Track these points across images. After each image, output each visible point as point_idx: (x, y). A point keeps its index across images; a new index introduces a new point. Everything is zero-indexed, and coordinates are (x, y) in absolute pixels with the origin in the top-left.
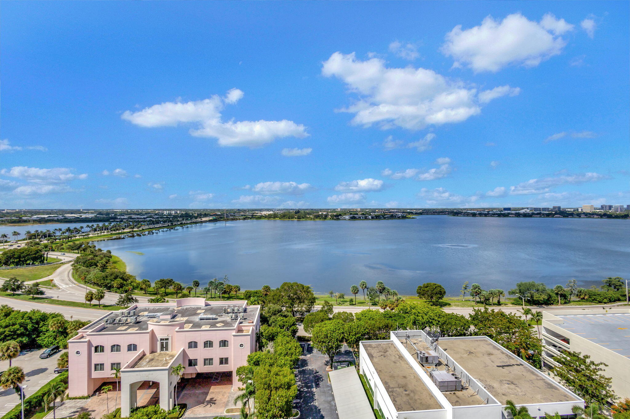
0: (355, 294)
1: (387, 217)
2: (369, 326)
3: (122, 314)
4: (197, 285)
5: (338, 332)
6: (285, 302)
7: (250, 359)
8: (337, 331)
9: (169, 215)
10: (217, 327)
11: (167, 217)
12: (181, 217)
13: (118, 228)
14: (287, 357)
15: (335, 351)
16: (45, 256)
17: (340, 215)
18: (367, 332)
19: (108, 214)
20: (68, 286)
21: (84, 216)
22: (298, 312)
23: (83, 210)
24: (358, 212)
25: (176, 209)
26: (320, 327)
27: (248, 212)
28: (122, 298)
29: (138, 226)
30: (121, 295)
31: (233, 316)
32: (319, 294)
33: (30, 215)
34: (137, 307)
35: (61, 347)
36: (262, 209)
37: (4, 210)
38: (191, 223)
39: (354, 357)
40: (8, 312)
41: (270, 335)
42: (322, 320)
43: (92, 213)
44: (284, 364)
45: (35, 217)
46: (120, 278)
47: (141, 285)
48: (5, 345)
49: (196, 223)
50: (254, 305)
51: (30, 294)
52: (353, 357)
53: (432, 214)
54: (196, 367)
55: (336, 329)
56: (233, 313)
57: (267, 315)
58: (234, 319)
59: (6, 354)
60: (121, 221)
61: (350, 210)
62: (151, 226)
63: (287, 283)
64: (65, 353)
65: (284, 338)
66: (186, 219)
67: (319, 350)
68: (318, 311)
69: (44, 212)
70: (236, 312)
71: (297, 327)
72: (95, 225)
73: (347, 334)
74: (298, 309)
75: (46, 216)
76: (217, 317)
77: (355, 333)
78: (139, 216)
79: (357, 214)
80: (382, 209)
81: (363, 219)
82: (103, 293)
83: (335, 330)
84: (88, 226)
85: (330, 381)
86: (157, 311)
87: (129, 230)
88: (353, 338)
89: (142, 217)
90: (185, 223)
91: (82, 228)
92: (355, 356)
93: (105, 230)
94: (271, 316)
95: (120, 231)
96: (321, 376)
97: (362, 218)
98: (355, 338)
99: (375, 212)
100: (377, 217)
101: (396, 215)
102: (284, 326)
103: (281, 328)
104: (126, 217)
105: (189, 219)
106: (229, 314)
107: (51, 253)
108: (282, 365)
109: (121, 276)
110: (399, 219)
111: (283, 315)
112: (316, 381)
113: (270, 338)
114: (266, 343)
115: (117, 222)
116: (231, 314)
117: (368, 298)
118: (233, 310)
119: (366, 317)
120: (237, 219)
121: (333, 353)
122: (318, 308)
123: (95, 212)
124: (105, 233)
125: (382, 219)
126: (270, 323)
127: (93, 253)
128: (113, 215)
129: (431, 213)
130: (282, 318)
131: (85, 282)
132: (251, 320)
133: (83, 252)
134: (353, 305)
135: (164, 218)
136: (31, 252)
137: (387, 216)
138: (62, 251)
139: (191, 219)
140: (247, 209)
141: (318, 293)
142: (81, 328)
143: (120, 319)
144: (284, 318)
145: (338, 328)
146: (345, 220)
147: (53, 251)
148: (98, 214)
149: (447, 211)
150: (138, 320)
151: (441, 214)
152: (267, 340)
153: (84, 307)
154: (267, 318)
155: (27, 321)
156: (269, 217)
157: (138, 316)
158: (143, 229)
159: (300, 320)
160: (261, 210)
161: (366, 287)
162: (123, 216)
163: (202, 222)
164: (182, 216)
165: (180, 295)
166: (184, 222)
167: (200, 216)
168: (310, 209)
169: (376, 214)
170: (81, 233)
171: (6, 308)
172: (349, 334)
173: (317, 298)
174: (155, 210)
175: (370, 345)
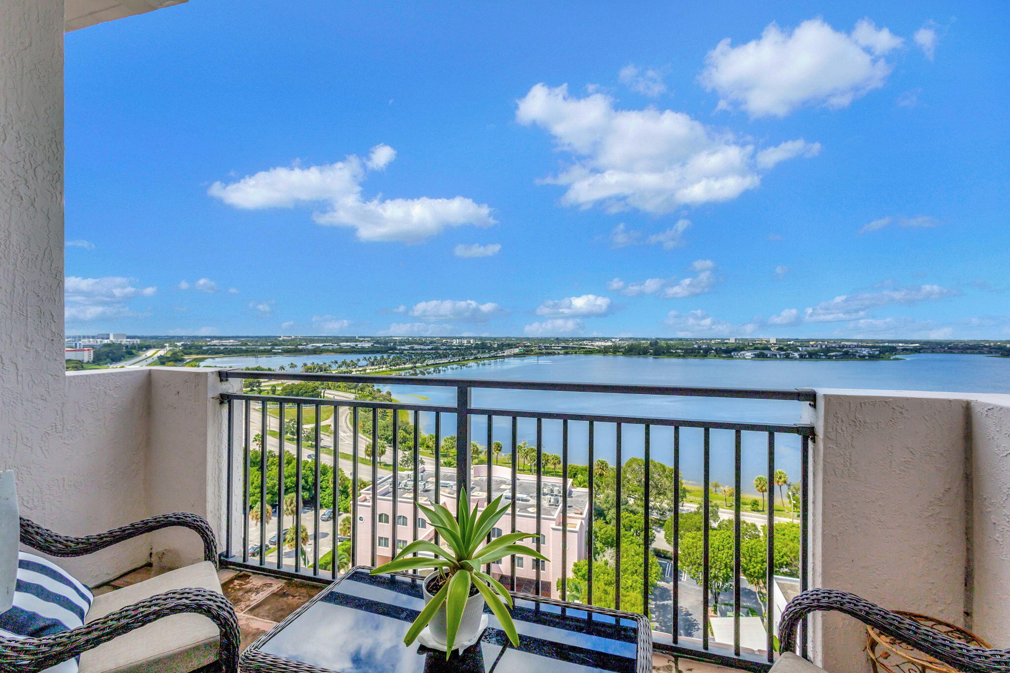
0: (763, 492)
1: (833, 356)
2: (791, 553)
3: (408, 477)
4: (499, 448)
5: (728, 553)
6: (633, 489)
7: (576, 568)
8: (726, 551)
9: (460, 346)
10: (529, 512)
11: (457, 349)
12: (475, 348)
13: (399, 362)
14: (637, 577)
15: (723, 584)
16: (322, 394)
17: (735, 350)
18: (787, 562)
19: (386, 343)
20: (346, 435)
21: (360, 345)
22: (656, 509)
23: (359, 337)
24: (771, 344)
25: (469, 338)
26: (693, 538)
27: (572, 342)
28: (405, 457)
29: (422, 360)
30: (405, 452)
31: (552, 500)
32: (693, 484)
33: (305, 343)
34: (424, 471)
35: (342, 509)
36: (594, 338)
37: (280, 337)
38: (489, 357)
39: (759, 601)
40: (290, 459)
41: (609, 538)
42: (697, 528)
43: (368, 341)
44: (631, 586)
45: (310, 346)
46: (402, 429)
47: (427, 442)
48: (289, 498)
49: (495, 357)
50: (583, 487)
51: (308, 441)
52: (757, 602)
53: (945, 352)
54: (500, 565)
55: (723, 546)
56: (552, 495)
57: (604, 506)
58: (553, 505)
59: (289, 508)
60: (402, 353)
61: (755, 341)
62: (437, 361)
63: (636, 459)
64: (347, 517)
65: (632, 545)
66: (482, 352)
67: (692, 578)
68: (691, 512)
69: (319, 340)
70: (556, 495)
71: (654, 533)
72: (372, 356)
73: (746, 559)
74: (655, 505)
75: (321, 345)
76: (529, 498)
77: (762, 560)
78: (422, 347)
79: (769, 349)
80: (823, 341)
81: (780, 359)
82: (384, 447)
83: (721, 547)
84: (365, 359)
85: (712, 633)
86: (449, 478)
87: (411, 366)
88: (758, 568)
89: (427, 348)
90: (481, 358)
91: (359, 360)
92: (762, 601)
93: (384, 364)
94: (609, 509)
95: (401, 367)
96: (695, 622)
97: (778, 356)
98: (761, 569)
99: (808, 347)
100: (813, 356)
101: (857, 352)
102: (631, 527)
103: (626, 530)
104: (407, 347)
105: (487, 351)
106: (546, 496)
107: (328, 391)
108: (628, 588)
109: (404, 427)
110: (863, 360)
111: (630, 509)
112: (687, 627)
113: (609, 542)
114: (601, 549)
115: (397, 353)
116: (549, 496)
117: (790, 502)
118: (552, 491)
119: (784, 535)
120: (554, 354)
121: (718, 587)
122: (691, 507)
123: (372, 340)
124: (384, 369)
125: (824, 360)
126: (608, 518)
127: (371, 394)
128: (392, 344)
129: (942, 350)
130: (627, 515)
131: (364, 431)
132: (578, 510)
133: (360, 392)
134: (758, 511)
135: (454, 349)
136: (308, 389)
137: (834, 354)
138: (339, 389)
139: (489, 351)
140: (571, 338)
141: (690, 482)
142: (362, 489)
143: (406, 483)
144: (631, 514)
145: (729, 546)
146: (744, 358)
147: (330, 389)
148: (375, 343)
149: (985, 347)
150: (426, 487)
151: (969, 351)
152: (603, 544)
153: (364, 463)
154: (603, 511)
155: (308, 472)
156: (605, 351)
157: (427, 482)
158: (427, 365)
159: (659, 523)
160: (593, 340)
161: (785, 482)
162: (403, 346)
163: (503, 357)
164: (477, 347)
165: (476, 461)
166: (479, 356)
167: (502, 347)
168: (676, 339)
169: (809, 349)
170: (357, 367)
171: (288, 454)
172: (750, 560)
173: (688, 491)
174: (442, 337)
175: (792, 586)
